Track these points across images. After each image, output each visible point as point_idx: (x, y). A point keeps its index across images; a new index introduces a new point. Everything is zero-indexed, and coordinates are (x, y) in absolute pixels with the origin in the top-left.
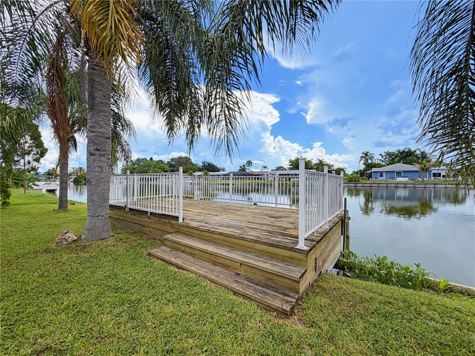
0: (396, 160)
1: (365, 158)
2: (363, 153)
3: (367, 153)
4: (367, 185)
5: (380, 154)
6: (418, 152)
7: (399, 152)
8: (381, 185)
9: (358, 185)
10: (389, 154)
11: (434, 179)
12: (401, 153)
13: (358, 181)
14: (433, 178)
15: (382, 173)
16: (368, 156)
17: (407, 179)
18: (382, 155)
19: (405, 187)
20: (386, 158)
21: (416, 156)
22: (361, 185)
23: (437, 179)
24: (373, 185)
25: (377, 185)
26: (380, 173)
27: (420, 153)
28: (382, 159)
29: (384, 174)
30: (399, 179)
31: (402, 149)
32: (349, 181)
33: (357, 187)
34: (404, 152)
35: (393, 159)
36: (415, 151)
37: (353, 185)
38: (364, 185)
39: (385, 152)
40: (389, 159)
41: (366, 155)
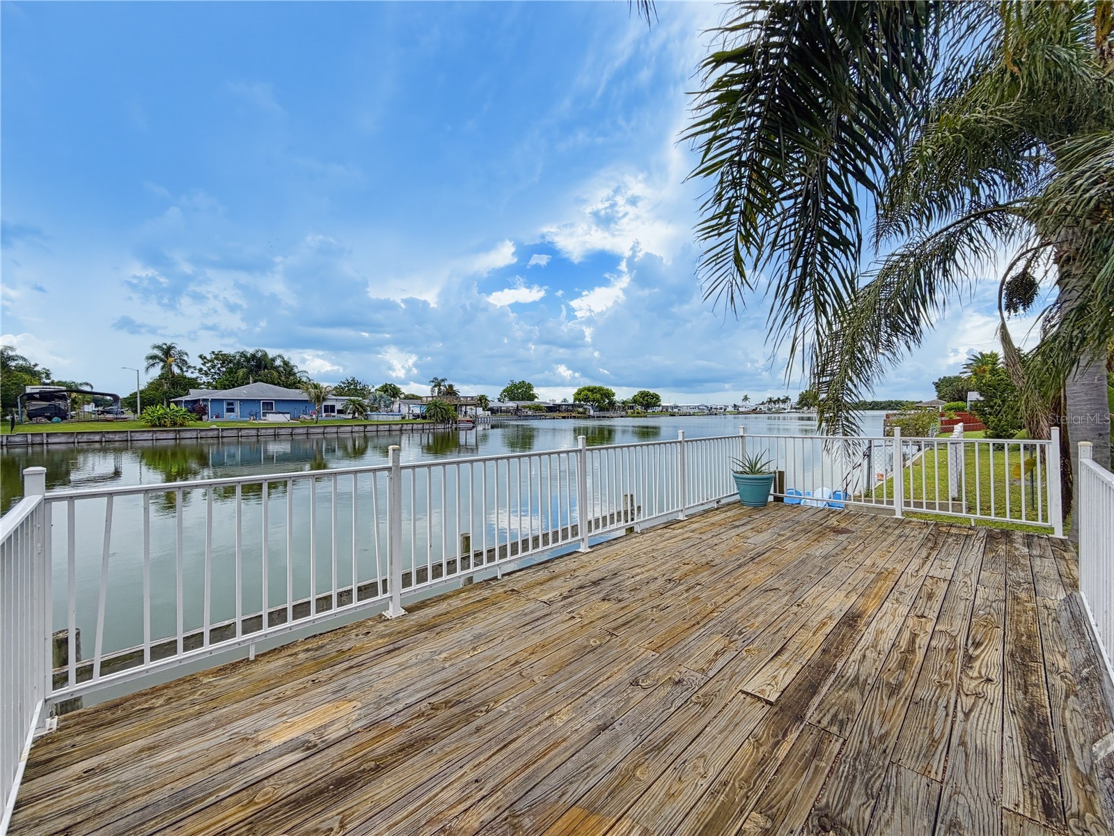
0: (241, 372)
1: (162, 360)
2: (159, 347)
3: (170, 348)
4: (210, 434)
5: (201, 357)
6: (278, 362)
7: (245, 356)
8: (243, 433)
9: (184, 435)
10: (224, 359)
11: (326, 416)
12: (248, 360)
13: (181, 425)
14: (324, 415)
15: (232, 404)
16: (170, 356)
17: (288, 416)
18: (205, 358)
19: (292, 434)
20: (213, 367)
21: (276, 368)
22: (194, 434)
23: (330, 416)
24: (225, 434)
25: (234, 433)
26: (229, 404)
27: (282, 364)
28: (205, 368)
29: (237, 407)
30: (272, 418)
31: (250, 351)
32: (155, 426)
33: (184, 442)
34: (253, 356)
35: (230, 371)
36: (273, 360)
37: (171, 435)
38: (203, 434)
39: (213, 352)
40: (219, 369)
41: (167, 351)
